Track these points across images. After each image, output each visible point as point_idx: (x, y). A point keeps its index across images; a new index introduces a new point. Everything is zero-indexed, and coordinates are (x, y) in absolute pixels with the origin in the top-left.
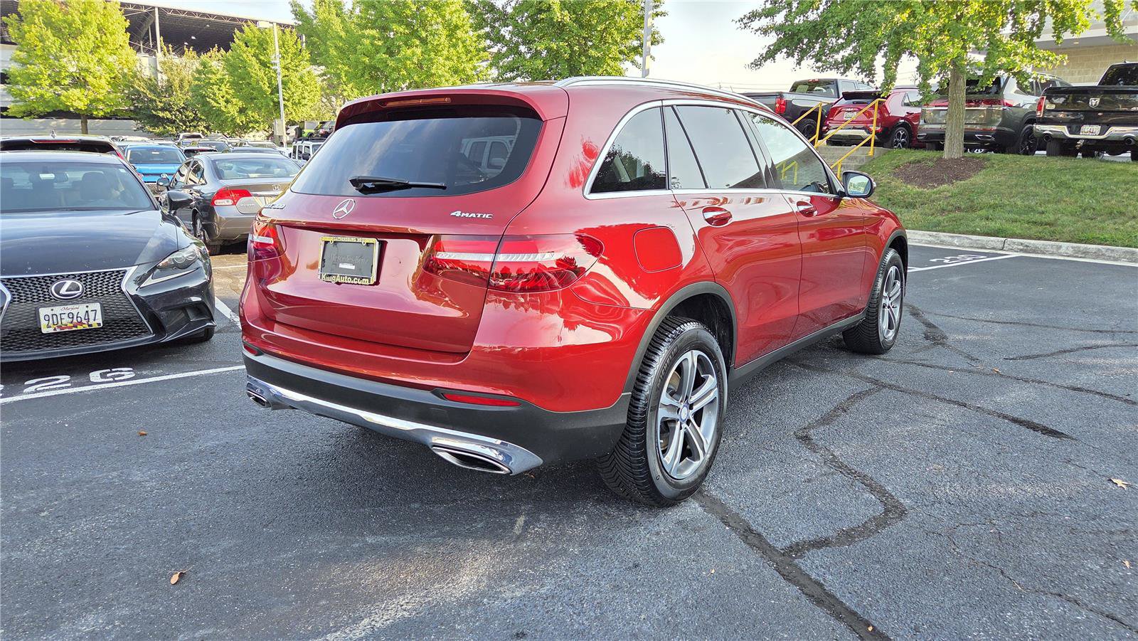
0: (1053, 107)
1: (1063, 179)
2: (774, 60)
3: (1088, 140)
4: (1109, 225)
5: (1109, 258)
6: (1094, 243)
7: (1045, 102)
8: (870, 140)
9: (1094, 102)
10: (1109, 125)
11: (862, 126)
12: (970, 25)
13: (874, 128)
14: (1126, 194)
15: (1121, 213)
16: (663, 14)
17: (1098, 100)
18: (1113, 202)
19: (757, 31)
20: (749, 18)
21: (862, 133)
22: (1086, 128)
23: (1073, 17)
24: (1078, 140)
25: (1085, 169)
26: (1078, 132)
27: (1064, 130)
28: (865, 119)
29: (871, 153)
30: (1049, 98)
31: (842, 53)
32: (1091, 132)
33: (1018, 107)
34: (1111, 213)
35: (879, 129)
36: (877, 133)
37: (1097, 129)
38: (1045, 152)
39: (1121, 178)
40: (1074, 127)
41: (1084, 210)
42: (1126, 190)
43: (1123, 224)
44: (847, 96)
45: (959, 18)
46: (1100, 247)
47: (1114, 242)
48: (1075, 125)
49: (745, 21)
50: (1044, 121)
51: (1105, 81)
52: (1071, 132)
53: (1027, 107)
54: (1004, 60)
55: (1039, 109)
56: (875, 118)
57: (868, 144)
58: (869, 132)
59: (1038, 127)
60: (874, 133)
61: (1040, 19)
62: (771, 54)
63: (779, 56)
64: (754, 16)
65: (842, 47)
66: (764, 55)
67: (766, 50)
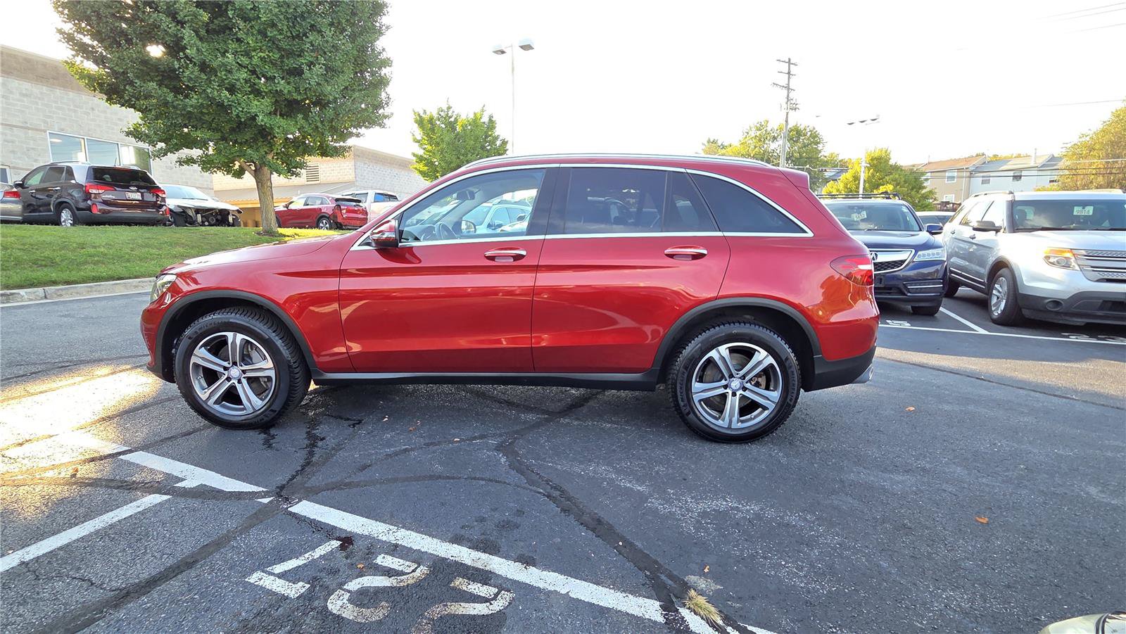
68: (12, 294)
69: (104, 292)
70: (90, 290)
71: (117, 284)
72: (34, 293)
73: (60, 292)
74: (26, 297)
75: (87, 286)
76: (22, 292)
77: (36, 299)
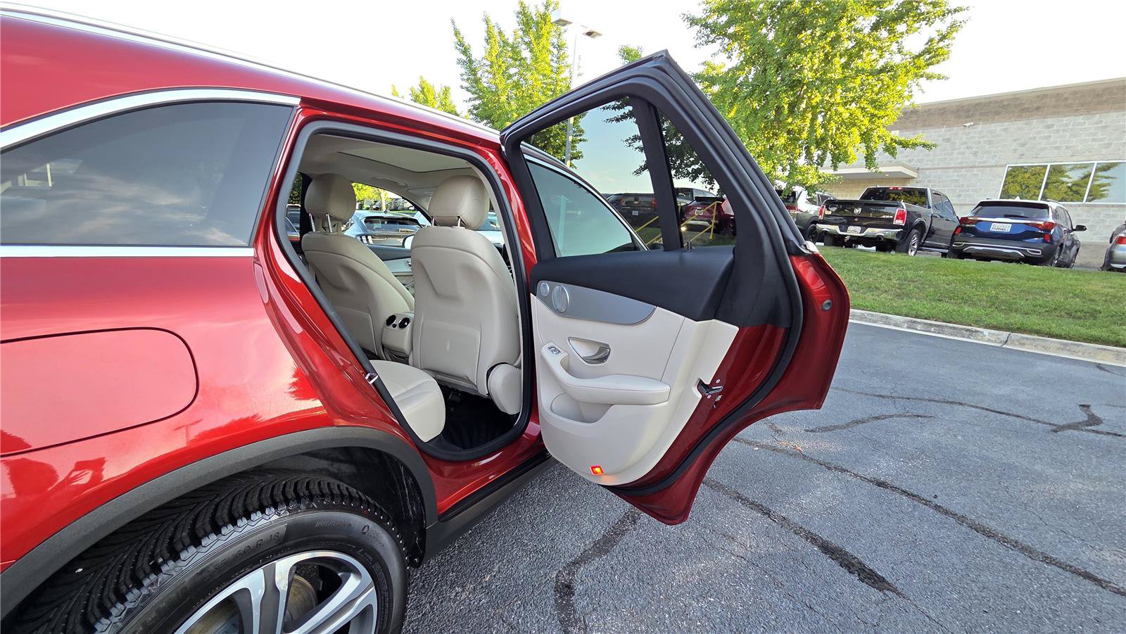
0: (830, 213)
1: (836, 261)
3: (851, 236)
4: (869, 296)
5: (870, 321)
6: (859, 309)
7: (825, 209)
8: (710, 229)
9: (858, 211)
10: (867, 227)
11: (706, 219)
12: (778, 152)
13: (713, 221)
14: (879, 275)
15: (877, 288)
16: (584, 140)
17: (860, 209)
18: (871, 279)
19: (636, 148)
20: (632, 140)
21: (706, 223)
22: (851, 228)
23: (846, 152)
24: (846, 236)
25: (850, 256)
26: (846, 230)
27: (836, 229)
28: (708, 214)
29: (711, 237)
30: (827, 207)
31: (693, 167)
32: (854, 231)
33: (806, 212)
34: (869, 288)
35: (717, 222)
36: (715, 224)
37: (859, 229)
38: (823, 244)
39: (876, 263)
40: (843, 227)
41: (851, 284)
42: (879, 272)
43: (878, 296)
44: (698, 199)
45: (771, 148)
46: (863, 312)
47: (873, 309)
48: (844, 226)
49: (630, 141)
50: (823, 222)
51: (864, 197)
52: (841, 231)
53: (812, 213)
54: (800, 178)
55: (821, 214)
56: (714, 215)
57: (709, 231)
58: (711, 224)
59: (819, 226)
60: (713, 224)
61: (823, 154)
65: (693, 163)
68: (976, 331)
69: (1080, 354)
70: (1062, 347)
71: (1105, 349)
72: (997, 335)
73: (1025, 341)
74: (987, 337)
75: (1060, 343)
76: (986, 332)
77: (995, 342)
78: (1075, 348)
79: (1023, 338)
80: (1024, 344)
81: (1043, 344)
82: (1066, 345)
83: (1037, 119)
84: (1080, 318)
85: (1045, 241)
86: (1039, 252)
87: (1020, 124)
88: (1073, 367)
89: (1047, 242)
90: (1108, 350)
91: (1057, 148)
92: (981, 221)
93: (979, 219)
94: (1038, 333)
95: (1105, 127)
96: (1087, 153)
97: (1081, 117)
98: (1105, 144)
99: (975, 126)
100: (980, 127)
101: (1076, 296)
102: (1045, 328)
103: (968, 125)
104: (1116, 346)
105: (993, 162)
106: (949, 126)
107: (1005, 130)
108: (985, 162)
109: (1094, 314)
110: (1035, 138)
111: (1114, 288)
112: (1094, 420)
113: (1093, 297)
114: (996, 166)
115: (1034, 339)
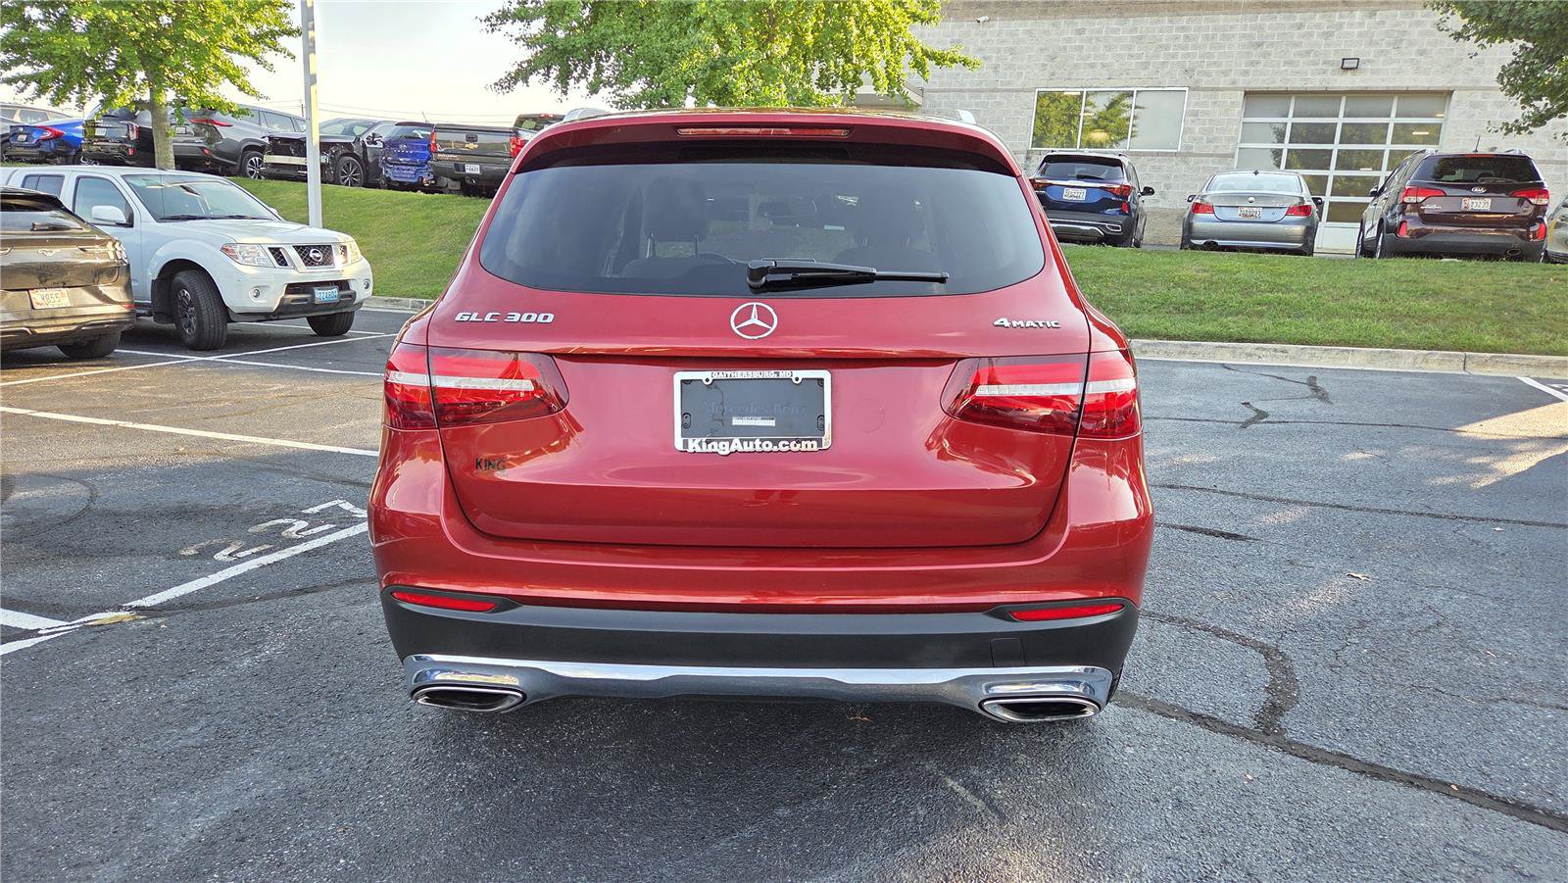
2: (527, 82)
20: (499, 18)
49: (493, 21)
62: (522, 74)
63: (534, 79)
64: (504, 16)
66: (513, 75)
67: (516, 67)
69: (1202, 355)
78: (1195, 349)
79: (1145, 344)
80: (1146, 352)
81: (1165, 349)
82: (1186, 346)
83: (1065, 18)
84: (1188, 312)
85: (1122, 212)
86: (1118, 228)
87: (1046, 24)
88: (1207, 370)
89: (1126, 214)
90: (1225, 347)
91: (1092, 66)
92: (1051, 184)
93: (1049, 181)
94: (1156, 335)
95: (1141, 38)
96: (1125, 76)
97: (1114, 20)
98: (1141, 63)
99: (991, 23)
100: (998, 25)
101: (1177, 285)
102: (1161, 329)
103: (982, 19)
104: (1229, 342)
105: (1017, 85)
106: (957, 19)
107: (1029, 32)
108: (1009, 83)
109: (1199, 307)
110: (1065, 48)
111: (1207, 271)
112: (1261, 415)
113: (1193, 285)
114: (1023, 90)
115: (1155, 344)
